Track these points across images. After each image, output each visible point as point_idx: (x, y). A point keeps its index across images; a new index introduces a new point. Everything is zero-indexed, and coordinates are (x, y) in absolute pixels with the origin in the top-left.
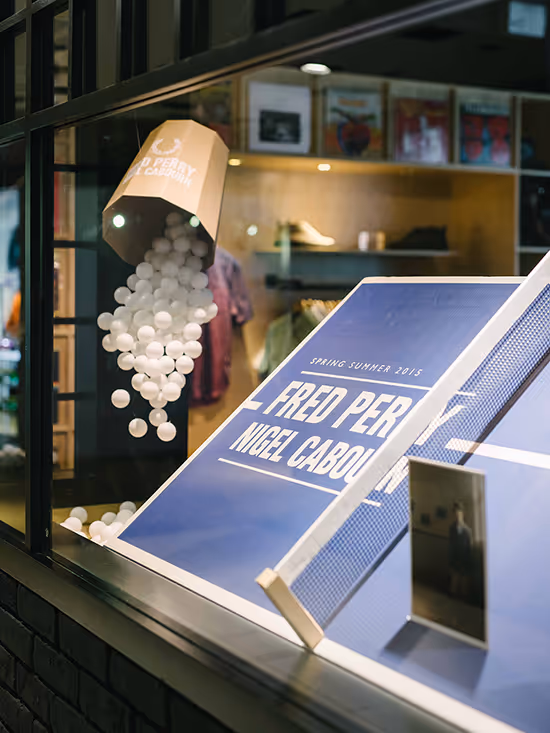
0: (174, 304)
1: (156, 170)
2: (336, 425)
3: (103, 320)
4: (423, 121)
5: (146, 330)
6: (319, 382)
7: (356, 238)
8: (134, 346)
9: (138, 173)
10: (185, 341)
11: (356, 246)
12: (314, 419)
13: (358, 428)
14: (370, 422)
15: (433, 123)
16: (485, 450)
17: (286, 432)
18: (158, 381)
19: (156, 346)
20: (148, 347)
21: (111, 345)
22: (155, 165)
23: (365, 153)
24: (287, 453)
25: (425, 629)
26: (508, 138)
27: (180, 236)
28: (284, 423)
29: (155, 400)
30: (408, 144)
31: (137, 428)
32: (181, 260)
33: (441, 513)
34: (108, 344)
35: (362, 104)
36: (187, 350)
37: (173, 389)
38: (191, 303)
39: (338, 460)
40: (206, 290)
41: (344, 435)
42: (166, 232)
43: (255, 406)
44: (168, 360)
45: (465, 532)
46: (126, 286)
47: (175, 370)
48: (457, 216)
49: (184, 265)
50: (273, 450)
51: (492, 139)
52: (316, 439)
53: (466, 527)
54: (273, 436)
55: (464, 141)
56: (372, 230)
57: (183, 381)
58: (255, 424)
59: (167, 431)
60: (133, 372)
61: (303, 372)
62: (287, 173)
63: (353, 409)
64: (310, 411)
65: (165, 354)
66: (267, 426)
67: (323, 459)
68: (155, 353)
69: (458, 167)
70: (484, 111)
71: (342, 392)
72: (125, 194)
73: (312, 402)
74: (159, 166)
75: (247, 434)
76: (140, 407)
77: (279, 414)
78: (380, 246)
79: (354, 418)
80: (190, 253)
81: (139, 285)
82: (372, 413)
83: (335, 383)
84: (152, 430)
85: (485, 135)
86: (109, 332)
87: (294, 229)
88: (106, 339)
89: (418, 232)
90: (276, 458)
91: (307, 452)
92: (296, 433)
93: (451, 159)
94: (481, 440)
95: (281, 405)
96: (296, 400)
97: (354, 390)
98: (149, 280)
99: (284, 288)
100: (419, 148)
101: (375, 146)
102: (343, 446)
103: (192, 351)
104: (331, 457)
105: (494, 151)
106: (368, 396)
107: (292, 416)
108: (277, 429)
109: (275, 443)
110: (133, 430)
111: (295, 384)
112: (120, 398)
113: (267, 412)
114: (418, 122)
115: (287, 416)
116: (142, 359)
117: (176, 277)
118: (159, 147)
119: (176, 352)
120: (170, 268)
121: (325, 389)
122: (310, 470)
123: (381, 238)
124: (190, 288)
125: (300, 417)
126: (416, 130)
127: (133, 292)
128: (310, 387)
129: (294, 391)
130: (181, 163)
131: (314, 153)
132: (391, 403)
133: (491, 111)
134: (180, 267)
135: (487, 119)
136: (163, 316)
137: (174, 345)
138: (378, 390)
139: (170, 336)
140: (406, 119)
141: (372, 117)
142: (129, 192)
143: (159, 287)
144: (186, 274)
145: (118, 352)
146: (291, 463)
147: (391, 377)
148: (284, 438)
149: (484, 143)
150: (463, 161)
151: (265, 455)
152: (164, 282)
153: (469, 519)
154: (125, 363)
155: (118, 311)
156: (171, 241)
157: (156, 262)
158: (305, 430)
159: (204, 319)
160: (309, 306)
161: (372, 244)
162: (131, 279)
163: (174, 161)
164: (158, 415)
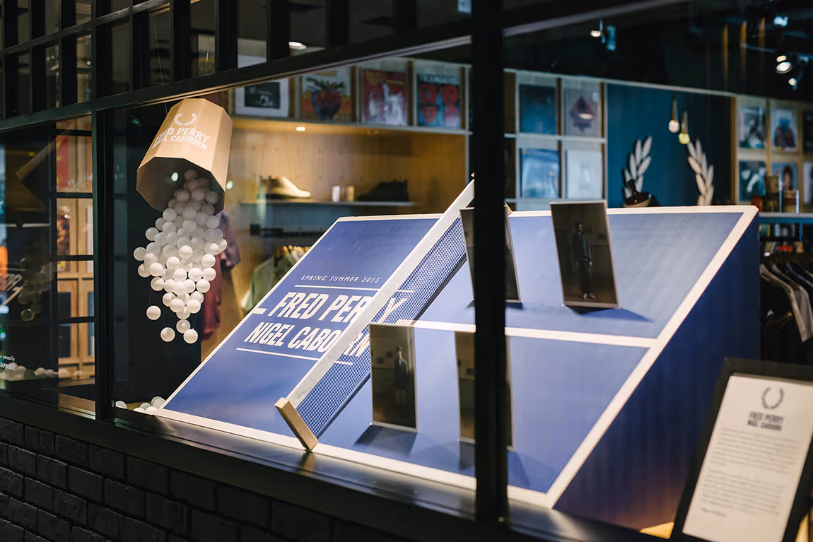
0: (193, 240)
1: (179, 137)
2: (321, 319)
3: (138, 253)
4: (386, 88)
5: (173, 260)
6: (308, 292)
7: (331, 191)
8: (164, 272)
9: (165, 140)
10: (203, 268)
11: (330, 198)
12: (305, 316)
13: (337, 319)
14: (345, 315)
15: (394, 91)
16: (419, 324)
17: (286, 326)
18: (183, 298)
19: (181, 272)
20: (175, 273)
21: (146, 271)
22: (178, 134)
23: (336, 117)
24: (287, 340)
25: (381, 428)
26: (458, 104)
27: (197, 188)
28: (284, 321)
29: (182, 312)
30: (373, 108)
31: (167, 335)
32: (198, 206)
33: (389, 355)
34: (143, 272)
35: (334, 74)
36: (205, 274)
37: (195, 304)
38: (206, 239)
39: (324, 340)
40: (218, 229)
41: (328, 324)
42: (185, 186)
43: (262, 311)
44: (190, 282)
45: (403, 363)
46: (155, 227)
47: (196, 290)
48: (416, 171)
49: (200, 211)
50: (277, 339)
51: (444, 104)
52: (308, 329)
53: (404, 361)
54: (276, 330)
55: (420, 107)
56: (344, 185)
57: (202, 297)
58: (262, 323)
59: (191, 336)
60: (164, 292)
61: (296, 286)
62: (267, 133)
63: (333, 307)
64: (302, 311)
65: (188, 278)
66: (272, 324)
67: (312, 340)
68: (180, 277)
69: (416, 129)
70: (437, 80)
71: (325, 297)
72: (156, 156)
73: (304, 305)
74: (181, 134)
75: (257, 331)
76: (169, 318)
77: (280, 315)
78: (351, 198)
79: (333, 313)
80: (205, 201)
81: (165, 226)
82: (346, 308)
83: (320, 292)
84: (179, 336)
85: (439, 101)
86: (142, 262)
87: (274, 183)
88: (141, 267)
89: (382, 186)
90: (279, 343)
91: (302, 338)
92: (293, 326)
93: (410, 123)
94: (416, 319)
95: (281, 309)
96: (292, 305)
97: (333, 295)
98: (173, 222)
99: (266, 236)
100: (382, 113)
101: (344, 111)
102: (327, 331)
103: (209, 276)
104: (319, 339)
105: (445, 115)
106: (343, 298)
107: (290, 315)
108: (279, 325)
109: (278, 334)
110: (164, 336)
111: (290, 294)
112: (154, 312)
113: (270, 315)
114: (382, 91)
115: (286, 316)
116: (170, 282)
117: (194, 219)
118: (180, 119)
119: (196, 277)
120: (190, 212)
121: (313, 296)
122: (304, 348)
123: (351, 190)
124: (205, 228)
125: (295, 315)
126: (380, 97)
127: (160, 232)
128: (302, 295)
129: (290, 299)
130: (199, 132)
131: (291, 117)
132: (358, 302)
133: (444, 81)
134: (197, 212)
135: (439, 87)
136: (186, 249)
137: (195, 271)
138: (350, 294)
139: (191, 264)
140: (371, 87)
141: (342, 85)
142: (159, 154)
143: (182, 227)
144: (203, 217)
145: (151, 277)
146: (291, 345)
147: (358, 284)
148: (285, 330)
149: (438, 108)
150: (420, 124)
151: (271, 343)
152: (186, 223)
153: (405, 356)
154: (157, 285)
155: (149, 246)
156: (190, 193)
157: (179, 209)
158: (299, 324)
159: (217, 251)
160: (290, 251)
161: (343, 196)
162: (158, 222)
163: (193, 131)
164: (184, 325)
